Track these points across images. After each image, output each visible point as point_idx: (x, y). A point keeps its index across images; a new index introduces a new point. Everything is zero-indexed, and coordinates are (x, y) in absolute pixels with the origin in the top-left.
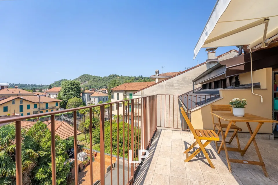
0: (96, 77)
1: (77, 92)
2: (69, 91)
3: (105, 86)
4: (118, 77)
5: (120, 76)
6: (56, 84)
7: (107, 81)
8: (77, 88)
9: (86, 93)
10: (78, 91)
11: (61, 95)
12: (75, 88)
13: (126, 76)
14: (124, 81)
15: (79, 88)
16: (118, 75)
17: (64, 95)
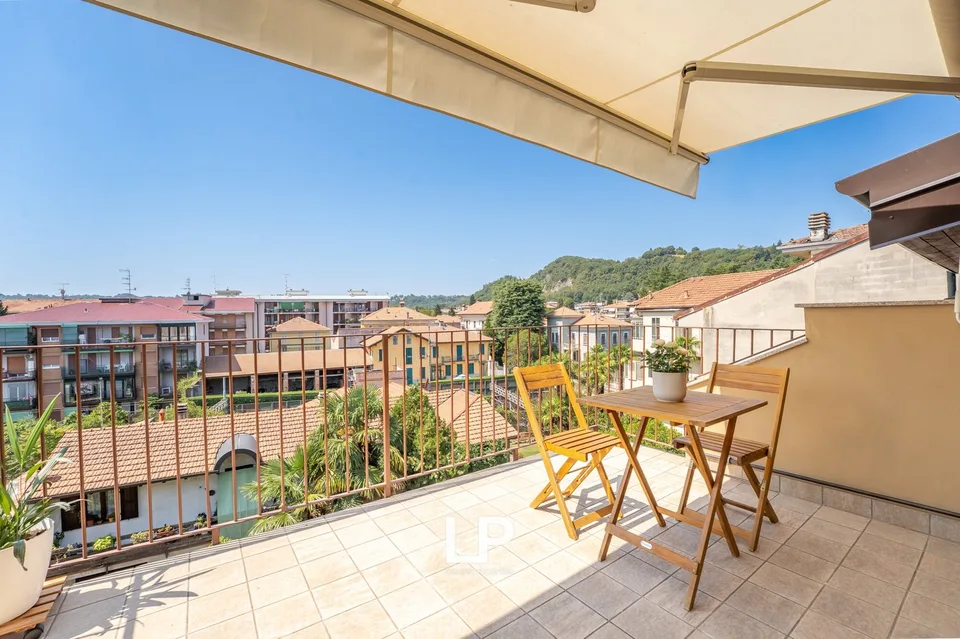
0: (600, 261)
1: (534, 314)
2: (511, 313)
3: (628, 290)
4: (682, 256)
5: (689, 251)
6: (486, 292)
7: (635, 274)
8: (533, 303)
9: (560, 318)
10: (535, 311)
11: (492, 323)
12: (527, 301)
13: (714, 251)
14: (705, 270)
15: (540, 302)
16: (680, 248)
17: (500, 323)
